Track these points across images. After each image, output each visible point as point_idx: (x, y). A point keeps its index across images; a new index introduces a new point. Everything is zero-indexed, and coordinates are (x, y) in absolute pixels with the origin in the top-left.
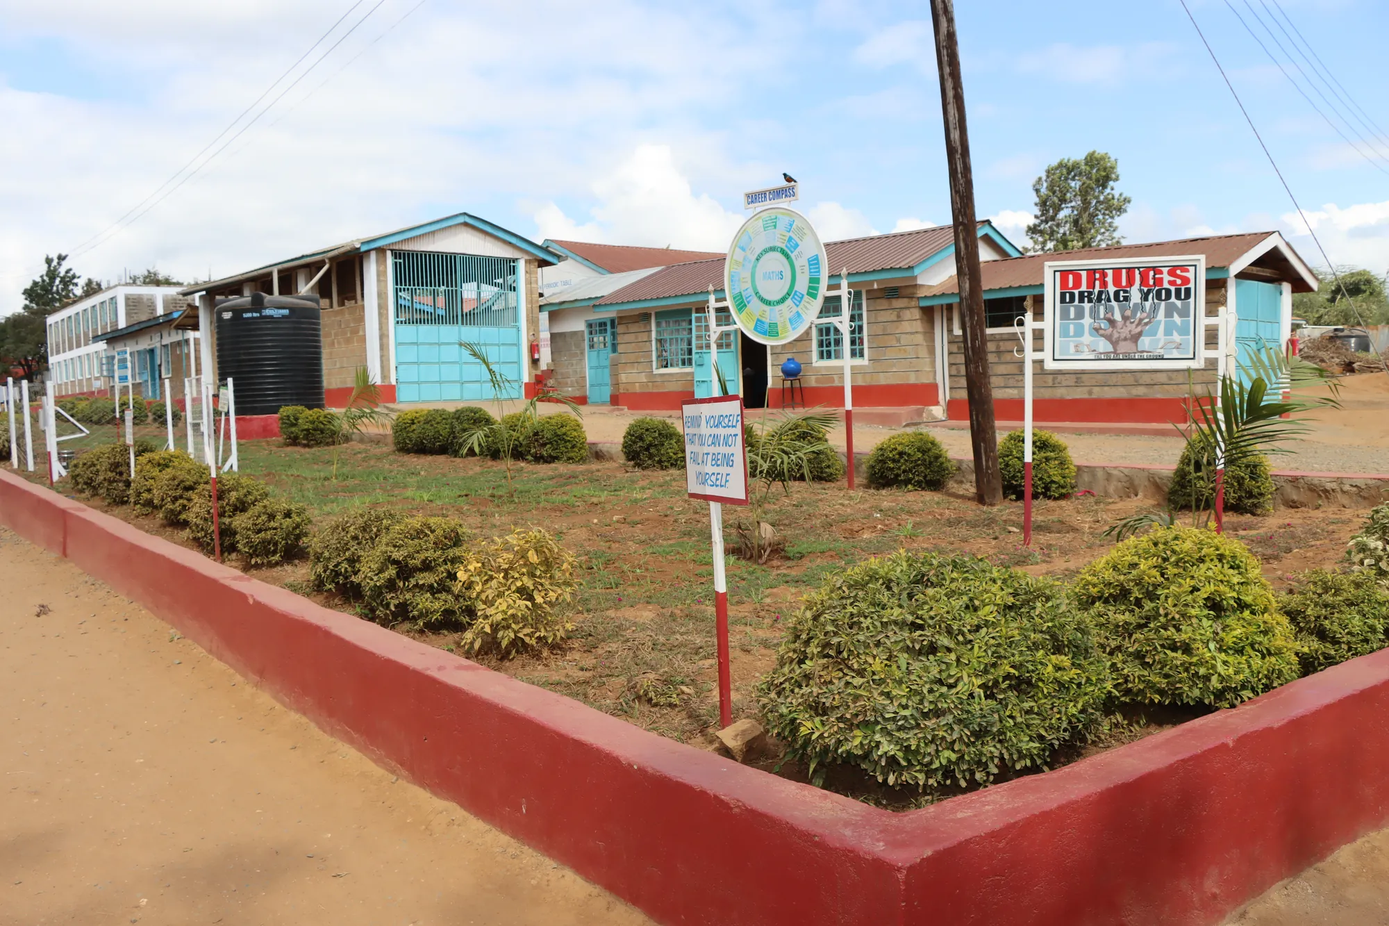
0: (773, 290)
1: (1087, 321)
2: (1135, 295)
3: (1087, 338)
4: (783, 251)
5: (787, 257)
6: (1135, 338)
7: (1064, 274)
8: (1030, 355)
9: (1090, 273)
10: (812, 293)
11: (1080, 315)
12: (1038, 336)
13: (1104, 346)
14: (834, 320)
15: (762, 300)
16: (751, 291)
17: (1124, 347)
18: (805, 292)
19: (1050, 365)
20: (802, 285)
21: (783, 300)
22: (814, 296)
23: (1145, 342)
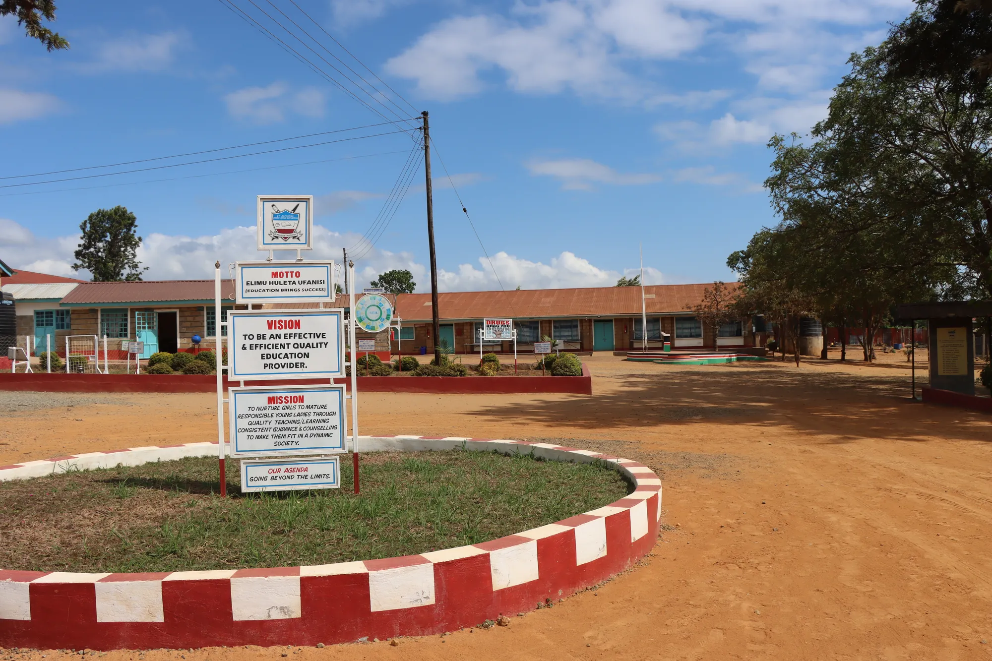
0: (373, 317)
1: (491, 330)
2: (500, 326)
3: (491, 334)
4: (377, 306)
5: (379, 308)
6: (500, 334)
7: (487, 321)
8: (481, 337)
9: (492, 321)
10: (388, 318)
11: (490, 329)
12: (483, 333)
13: (495, 336)
14: (396, 326)
15: (369, 319)
16: (365, 316)
17: (499, 336)
18: (385, 318)
19: (485, 339)
20: (384, 316)
21: (377, 320)
22: (388, 320)
23: (502, 335)
